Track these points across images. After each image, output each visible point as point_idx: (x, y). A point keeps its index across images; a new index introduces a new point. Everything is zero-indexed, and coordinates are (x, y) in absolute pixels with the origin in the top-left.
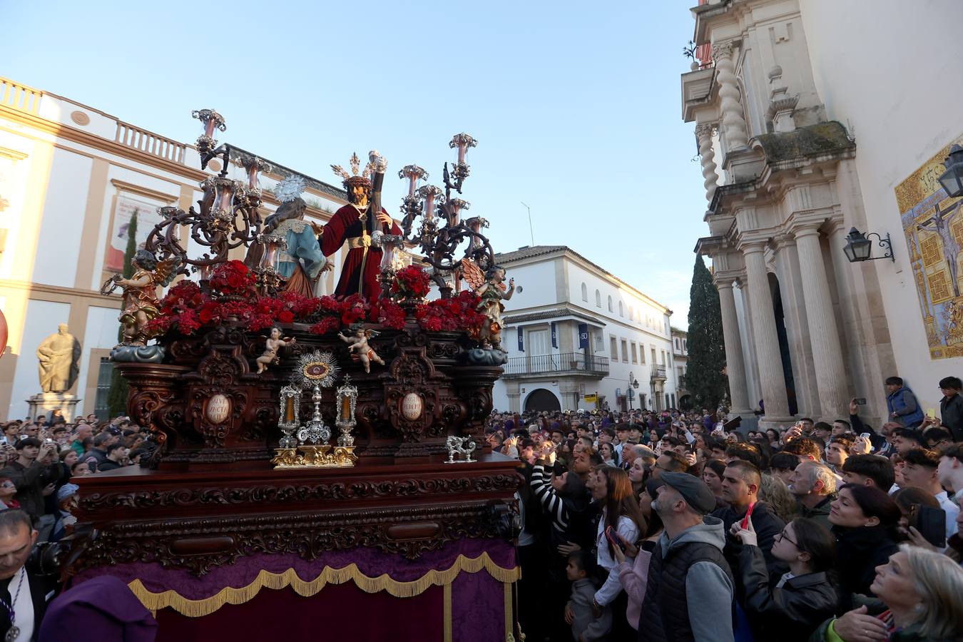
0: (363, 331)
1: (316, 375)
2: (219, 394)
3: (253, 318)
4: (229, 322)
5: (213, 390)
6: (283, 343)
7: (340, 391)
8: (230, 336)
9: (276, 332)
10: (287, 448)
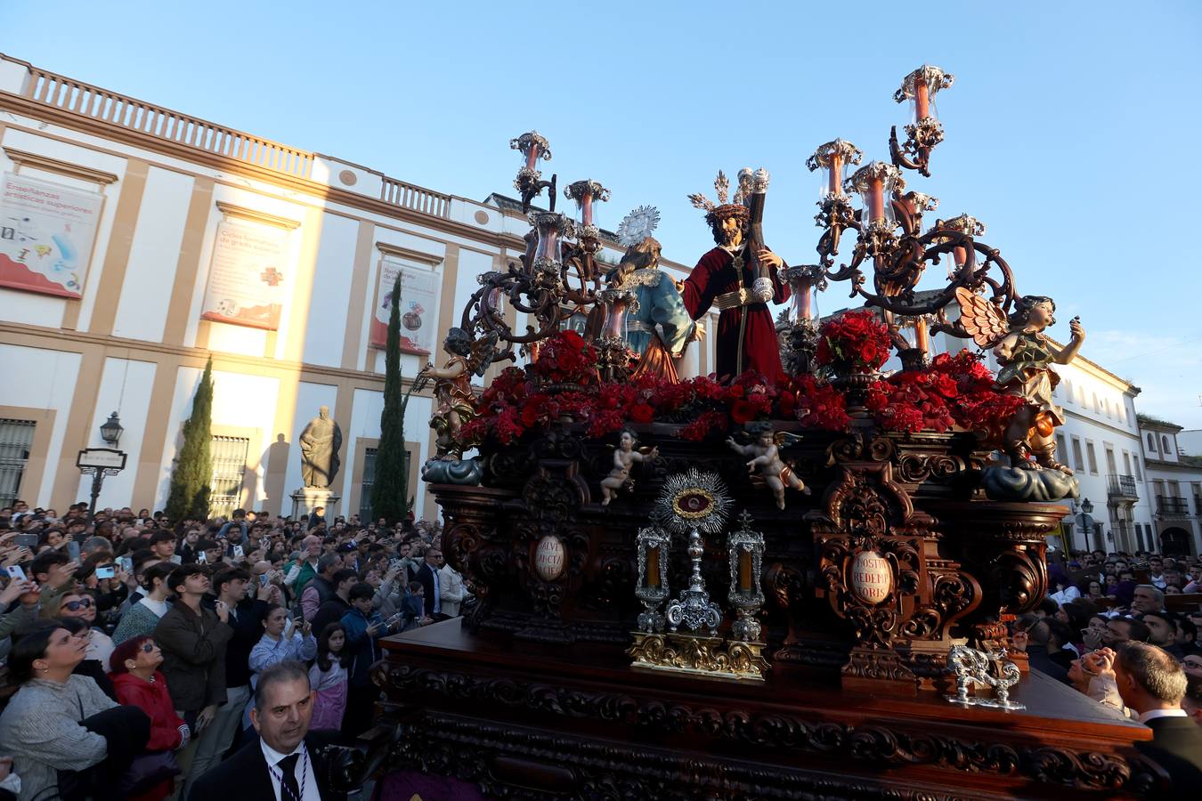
0: (772, 434)
1: (694, 511)
2: (550, 536)
3: (593, 416)
4: (560, 425)
5: (543, 528)
6: (638, 455)
7: (735, 541)
8: (562, 446)
9: (628, 439)
10: (650, 633)
